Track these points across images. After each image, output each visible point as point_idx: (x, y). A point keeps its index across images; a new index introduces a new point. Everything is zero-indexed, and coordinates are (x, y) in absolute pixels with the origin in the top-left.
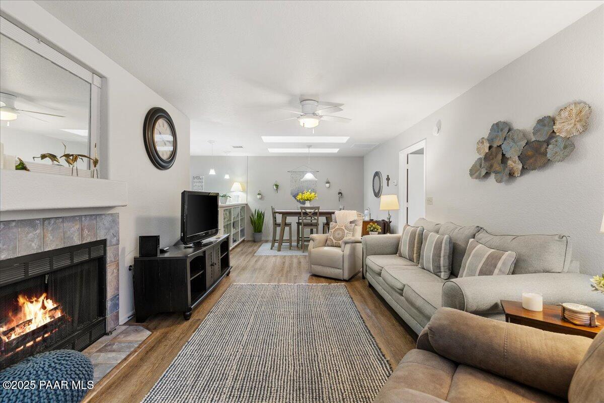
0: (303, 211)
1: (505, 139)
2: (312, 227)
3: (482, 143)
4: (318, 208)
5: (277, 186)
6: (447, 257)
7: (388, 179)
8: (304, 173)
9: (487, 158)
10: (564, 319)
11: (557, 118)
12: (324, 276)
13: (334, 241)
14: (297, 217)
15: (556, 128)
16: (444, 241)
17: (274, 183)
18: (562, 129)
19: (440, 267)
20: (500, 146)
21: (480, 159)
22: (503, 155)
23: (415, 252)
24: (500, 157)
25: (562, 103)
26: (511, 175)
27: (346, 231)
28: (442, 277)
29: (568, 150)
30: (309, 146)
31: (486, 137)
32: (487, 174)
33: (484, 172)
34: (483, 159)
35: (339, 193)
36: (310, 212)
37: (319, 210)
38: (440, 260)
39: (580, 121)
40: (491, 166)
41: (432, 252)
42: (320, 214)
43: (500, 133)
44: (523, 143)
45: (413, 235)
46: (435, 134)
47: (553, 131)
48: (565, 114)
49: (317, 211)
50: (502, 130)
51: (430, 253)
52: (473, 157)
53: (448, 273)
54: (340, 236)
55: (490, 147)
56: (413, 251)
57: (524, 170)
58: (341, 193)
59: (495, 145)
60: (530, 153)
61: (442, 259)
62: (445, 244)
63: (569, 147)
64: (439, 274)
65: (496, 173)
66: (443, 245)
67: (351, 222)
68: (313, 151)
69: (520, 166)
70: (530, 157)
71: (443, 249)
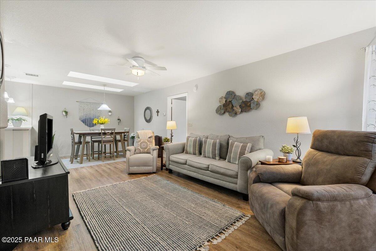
0: (103, 131)
1: (233, 98)
2: (110, 143)
3: (222, 99)
4: (114, 129)
5: (66, 113)
6: (218, 150)
7: (158, 112)
8: (100, 104)
9: (224, 105)
10: (279, 162)
11: (254, 93)
12: (139, 172)
13: (141, 150)
14: (90, 137)
15: (254, 97)
16: (217, 143)
17: (63, 109)
18: (256, 98)
19: (216, 154)
20: (230, 102)
21: (220, 106)
22: (232, 105)
23: (197, 150)
24: (231, 106)
25: (255, 88)
26: (236, 114)
27: (148, 143)
28: (217, 159)
29: (258, 106)
30: (105, 85)
31: (224, 96)
32: (224, 112)
33: (223, 112)
34: (222, 106)
35: (118, 119)
36: (108, 133)
37: (114, 131)
38: (215, 151)
39: (262, 96)
40: (226, 109)
41: (211, 148)
42: (115, 133)
43: (230, 96)
44: (241, 101)
45: (195, 142)
46: (195, 91)
47: (253, 98)
48: (256, 93)
49: (113, 131)
50: (231, 95)
51: (210, 149)
52: (217, 104)
53: (219, 157)
54: (145, 146)
55: (226, 101)
56: (196, 149)
57: (242, 112)
58: (119, 119)
59: (228, 100)
60: (243, 105)
61: (217, 151)
62: (218, 144)
63: (258, 105)
64: (215, 158)
65: (229, 112)
66: (217, 144)
67: (149, 138)
68: (107, 89)
69: (240, 110)
70: (244, 107)
71: (217, 146)
